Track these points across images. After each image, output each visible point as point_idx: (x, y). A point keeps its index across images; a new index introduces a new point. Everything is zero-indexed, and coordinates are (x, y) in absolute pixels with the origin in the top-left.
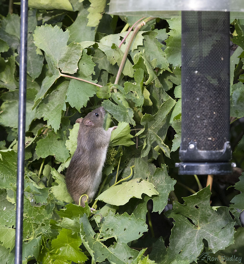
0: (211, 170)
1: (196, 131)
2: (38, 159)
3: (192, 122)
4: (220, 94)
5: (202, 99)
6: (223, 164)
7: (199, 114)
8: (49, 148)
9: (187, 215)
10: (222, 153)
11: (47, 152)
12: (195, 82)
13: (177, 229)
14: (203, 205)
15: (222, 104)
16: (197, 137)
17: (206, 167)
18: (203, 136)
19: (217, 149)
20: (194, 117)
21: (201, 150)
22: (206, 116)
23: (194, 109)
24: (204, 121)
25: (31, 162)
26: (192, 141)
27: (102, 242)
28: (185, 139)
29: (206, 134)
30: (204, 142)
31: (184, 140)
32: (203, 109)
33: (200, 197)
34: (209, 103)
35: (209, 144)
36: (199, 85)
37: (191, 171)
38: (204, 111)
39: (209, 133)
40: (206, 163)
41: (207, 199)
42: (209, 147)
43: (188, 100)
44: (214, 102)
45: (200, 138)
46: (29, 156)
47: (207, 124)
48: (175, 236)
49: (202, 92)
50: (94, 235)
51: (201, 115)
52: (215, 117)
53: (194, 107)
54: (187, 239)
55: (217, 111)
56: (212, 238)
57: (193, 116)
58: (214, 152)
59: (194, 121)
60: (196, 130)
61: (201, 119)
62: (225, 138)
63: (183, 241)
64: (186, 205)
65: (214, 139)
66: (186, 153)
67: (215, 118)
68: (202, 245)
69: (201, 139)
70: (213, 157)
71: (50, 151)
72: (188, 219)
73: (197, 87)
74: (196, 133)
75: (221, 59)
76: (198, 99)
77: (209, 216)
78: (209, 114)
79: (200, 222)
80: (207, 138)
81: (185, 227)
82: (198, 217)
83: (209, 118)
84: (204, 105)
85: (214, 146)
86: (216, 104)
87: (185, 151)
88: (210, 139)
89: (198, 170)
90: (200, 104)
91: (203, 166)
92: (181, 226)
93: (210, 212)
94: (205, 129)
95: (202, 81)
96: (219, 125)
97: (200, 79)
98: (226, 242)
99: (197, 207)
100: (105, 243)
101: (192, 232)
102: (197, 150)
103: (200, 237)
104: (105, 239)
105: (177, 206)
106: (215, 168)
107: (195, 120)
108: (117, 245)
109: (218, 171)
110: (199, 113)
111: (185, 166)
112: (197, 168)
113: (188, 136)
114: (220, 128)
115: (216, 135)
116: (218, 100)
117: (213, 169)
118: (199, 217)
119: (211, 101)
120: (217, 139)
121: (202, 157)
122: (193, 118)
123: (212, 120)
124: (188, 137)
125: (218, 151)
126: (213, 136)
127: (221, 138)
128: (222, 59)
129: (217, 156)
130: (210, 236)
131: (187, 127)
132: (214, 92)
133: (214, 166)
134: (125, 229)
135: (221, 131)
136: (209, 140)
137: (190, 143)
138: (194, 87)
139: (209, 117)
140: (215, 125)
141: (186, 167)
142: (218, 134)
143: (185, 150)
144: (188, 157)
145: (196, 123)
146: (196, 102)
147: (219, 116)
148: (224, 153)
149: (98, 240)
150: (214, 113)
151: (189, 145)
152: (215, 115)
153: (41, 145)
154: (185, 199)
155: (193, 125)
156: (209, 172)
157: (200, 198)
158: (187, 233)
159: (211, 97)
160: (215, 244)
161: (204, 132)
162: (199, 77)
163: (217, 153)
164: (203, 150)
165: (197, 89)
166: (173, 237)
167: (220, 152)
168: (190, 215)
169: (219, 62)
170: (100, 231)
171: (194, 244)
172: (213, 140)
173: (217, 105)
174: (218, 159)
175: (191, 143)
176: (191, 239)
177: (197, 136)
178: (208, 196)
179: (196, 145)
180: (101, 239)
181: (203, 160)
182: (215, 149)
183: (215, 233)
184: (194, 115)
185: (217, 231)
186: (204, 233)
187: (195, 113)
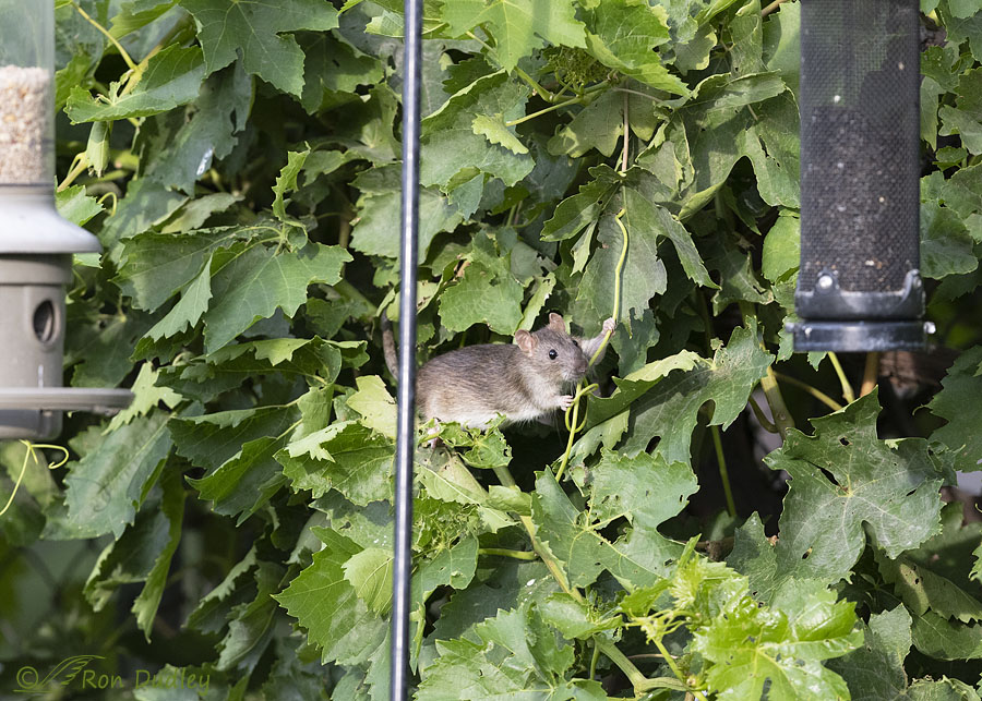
0: (872, 341)
1: (836, 244)
2: (450, 338)
3: (827, 223)
4: (895, 153)
5: (850, 165)
6: (901, 324)
7: (844, 203)
8: (472, 306)
9: (821, 461)
10: (900, 298)
11: (469, 317)
12: (833, 124)
13: (798, 497)
14: (859, 436)
15: (900, 177)
16: (838, 260)
17: (863, 332)
18: (853, 255)
19: (888, 287)
20: (832, 211)
21: (847, 289)
22: (860, 207)
23: (832, 190)
24: (856, 219)
25: (434, 347)
26: (825, 268)
27: (598, 531)
28: (808, 263)
29: (862, 252)
30: (857, 272)
31: (807, 268)
32: (855, 188)
33: (854, 417)
34: (867, 175)
35: (868, 276)
36: (842, 131)
37: (823, 341)
38: (855, 196)
39: (869, 250)
40: (862, 323)
41: (869, 422)
42: (868, 284)
43: (816, 168)
44: (880, 173)
45: (846, 260)
46: (427, 333)
47: (862, 228)
48: (791, 515)
49: (852, 149)
50: (576, 516)
51: (849, 204)
52: (882, 209)
53: (832, 184)
54: (823, 521)
55: (889, 197)
56: (886, 519)
57: (828, 207)
58: (880, 295)
59: (830, 219)
60: (836, 241)
61: (849, 216)
62: (908, 261)
63: (811, 527)
64: (818, 438)
65: (880, 263)
66: (810, 299)
67: (884, 212)
68: (861, 538)
69: (849, 265)
70: (879, 308)
71: (475, 311)
72: (823, 470)
73: (838, 136)
74: (836, 248)
75: (897, 66)
76: (841, 165)
77: (876, 463)
78: (869, 201)
79: (853, 479)
80: (863, 262)
81: (817, 491)
82: (847, 467)
83: (869, 212)
84: (856, 180)
85: (881, 280)
86: (886, 177)
87: (809, 294)
88: (871, 263)
89: (840, 339)
90: (846, 176)
91: (853, 330)
92: (805, 488)
93: (877, 454)
94: (858, 239)
95: (852, 122)
96: (892, 229)
97: (846, 116)
98: (919, 528)
99: (844, 442)
100: (604, 532)
101: (834, 504)
102: (838, 292)
103: (855, 517)
104: (604, 523)
105: (797, 440)
106: (883, 334)
107: (832, 216)
108: (634, 535)
109: (891, 341)
110: (843, 198)
111: (808, 331)
112: (840, 336)
113: (817, 256)
114: (896, 237)
115: (885, 253)
116: (892, 169)
117: (878, 339)
118: (850, 466)
119: (874, 169)
120: (887, 264)
121: (851, 308)
122: (829, 212)
123: (877, 216)
124: (817, 259)
125: (890, 294)
126: (878, 255)
127: (898, 260)
128: (901, 66)
129: (888, 306)
130: (880, 513)
131: (814, 234)
132: (881, 148)
133: (882, 330)
134: (647, 492)
135: (898, 245)
136: (868, 267)
137: (820, 274)
138: (832, 135)
139: (867, 208)
140: (883, 228)
141: (811, 333)
142: (890, 250)
143: (810, 290)
144: (817, 308)
145: (836, 224)
146: (836, 172)
147: (894, 208)
148: (905, 298)
149: (588, 528)
150: (882, 200)
151: (819, 279)
152: (882, 204)
153: (453, 301)
154: (815, 422)
155: (829, 228)
156: (869, 345)
157: (852, 421)
158: (822, 507)
159: (873, 160)
160: (893, 533)
161: (855, 247)
162: (844, 112)
163: (887, 299)
164: (854, 290)
165: (838, 140)
166: (787, 519)
167: (894, 297)
168: (828, 463)
169: (894, 74)
170: (590, 504)
171: (840, 533)
172: (879, 267)
173: (890, 179)
174: (890, 313)
175: (824, 275)
176: (832, 522)
177: (838, 255)
178: (873, 416)
179: (835, 278)
180: (594, 523)
181: (855, 315)
182: (883, 289)
183: (890, 507)
184: (830, 204)
185: (896, 502)
186: (864, 505)
187: (834, 199)
